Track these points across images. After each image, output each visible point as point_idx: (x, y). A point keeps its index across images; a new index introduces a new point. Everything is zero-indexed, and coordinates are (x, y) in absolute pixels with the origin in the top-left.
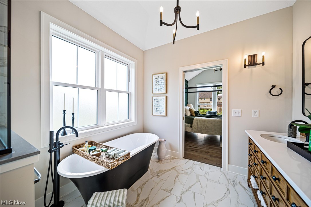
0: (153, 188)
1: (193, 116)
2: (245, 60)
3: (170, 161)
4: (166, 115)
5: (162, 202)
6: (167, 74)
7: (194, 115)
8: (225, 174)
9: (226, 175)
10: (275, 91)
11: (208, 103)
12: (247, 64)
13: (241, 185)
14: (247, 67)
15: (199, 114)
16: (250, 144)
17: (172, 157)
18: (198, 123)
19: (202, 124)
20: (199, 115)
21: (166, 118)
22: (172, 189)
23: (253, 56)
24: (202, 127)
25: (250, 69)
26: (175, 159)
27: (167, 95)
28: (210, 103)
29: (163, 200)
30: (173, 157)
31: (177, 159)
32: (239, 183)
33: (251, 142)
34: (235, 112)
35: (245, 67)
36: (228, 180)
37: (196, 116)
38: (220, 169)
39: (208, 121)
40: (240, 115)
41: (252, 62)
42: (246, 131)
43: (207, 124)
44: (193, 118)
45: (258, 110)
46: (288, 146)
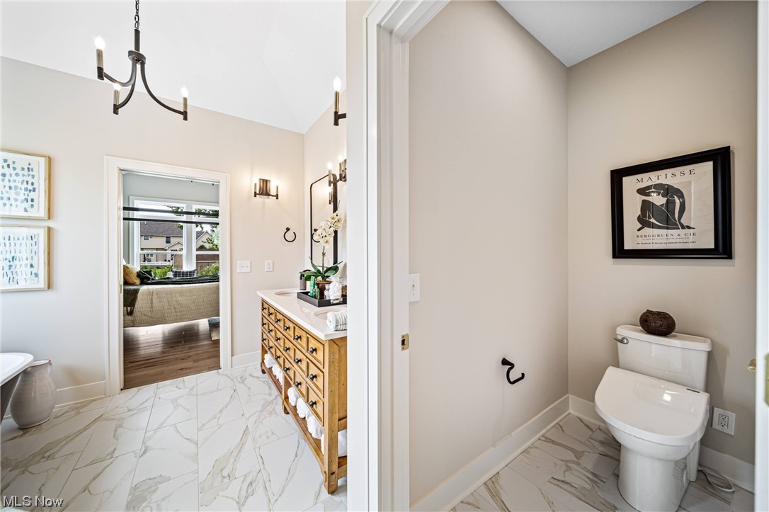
0: (43, 485)
1: (133, 284)
2: (256, 184)
3: (79, 413)
4: (49, 286)
5: (95, 481)
6: (50, 161)
7: (138, 281)
8: (227, 376)
9: (230, 376)
10: (290, 236)
11: (157, 249)
12: (258, 192)
13: (253, 376)
14: (257, 196)
15: (152, 279)
16: (264, 309)
17: (77, 404)
18: (154, 300)
19: (165, 300)
20: (153, 281)
21: (50, 294)
22: (115, 449)
23: (265, 182)
24: (166, 307)
25: (261, 199)
26: (93, 403)
27: (50, 224)
28: (166, 250)
29: (94, 479)
30: (82, 402)
31: (102, 398)
32: (250, 375)
33: (265, 306)
34: (242, 266)
35: (255, 196)
36: (232, 380)
37: (143, 283)
38: (218, 372)
39: (181, 292)
40: (248, 270)
41: (264, 191)
42: (258, 293)
43: (179, 299)
44: (136, 291)
45: (271, 261)
46: (298, 298)
